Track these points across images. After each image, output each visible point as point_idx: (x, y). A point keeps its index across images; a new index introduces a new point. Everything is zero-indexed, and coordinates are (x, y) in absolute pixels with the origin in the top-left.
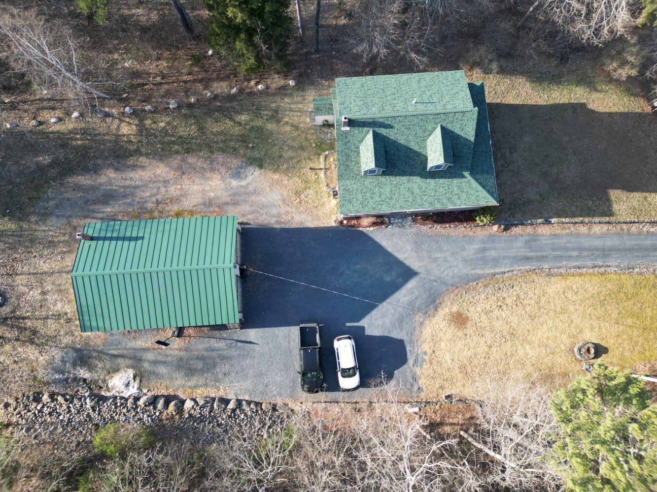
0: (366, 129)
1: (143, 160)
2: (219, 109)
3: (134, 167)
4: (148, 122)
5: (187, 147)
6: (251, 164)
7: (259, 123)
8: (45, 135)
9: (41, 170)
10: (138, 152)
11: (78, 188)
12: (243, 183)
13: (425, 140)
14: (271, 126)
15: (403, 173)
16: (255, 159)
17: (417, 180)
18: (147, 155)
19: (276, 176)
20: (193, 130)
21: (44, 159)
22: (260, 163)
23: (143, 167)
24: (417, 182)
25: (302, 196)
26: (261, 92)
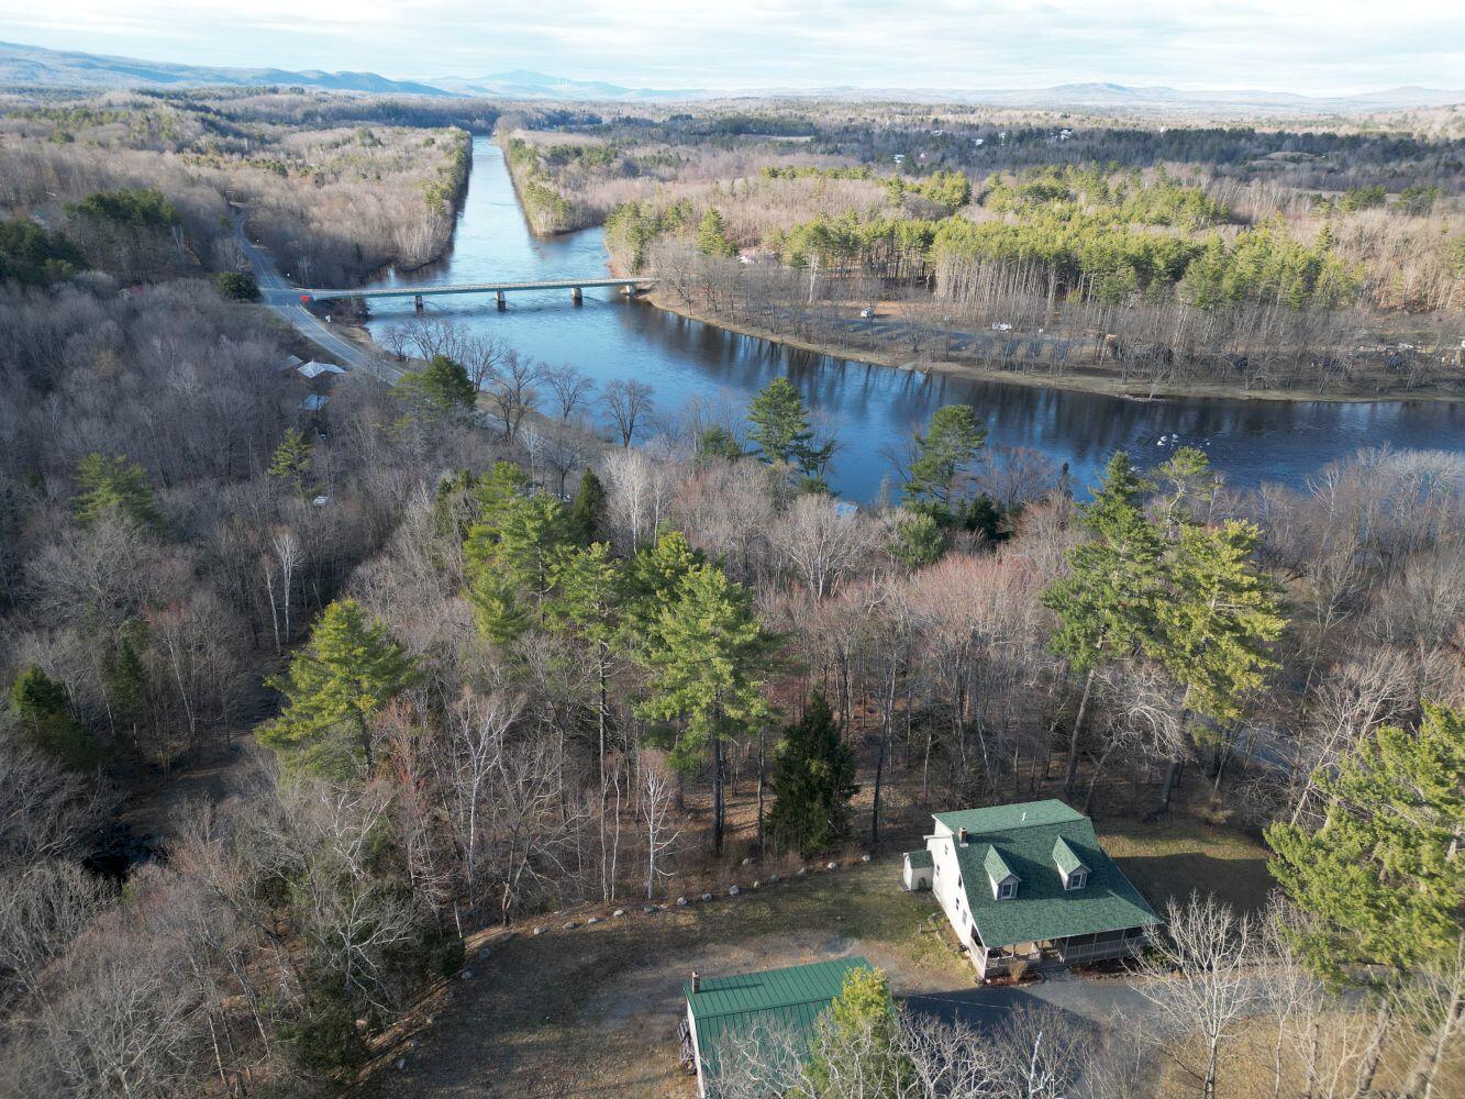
0: (984, 845)
1: (711, 946)
2: (789, 890)
3: (703, 955)
4: (709, 911)
5: (762, 928)
6: (846, 936)
7: (842, 896)
8: (586, 935)
9: (586, 971)
10: (703, 940)
11: (636, 984)
12: (843, 955)
13: (1050, 854)
14: (857, 899)
15: (1040, 896)
16: (850, 931)
17: (1060, 902)
18: (713, 941)
19: (882, 944)
20: (766, 912)
21: (588, 959)
22: (857, 934)
23: (714, 953)
24: (1059, 904)
25: (922, 961)
26: (832, 870)
